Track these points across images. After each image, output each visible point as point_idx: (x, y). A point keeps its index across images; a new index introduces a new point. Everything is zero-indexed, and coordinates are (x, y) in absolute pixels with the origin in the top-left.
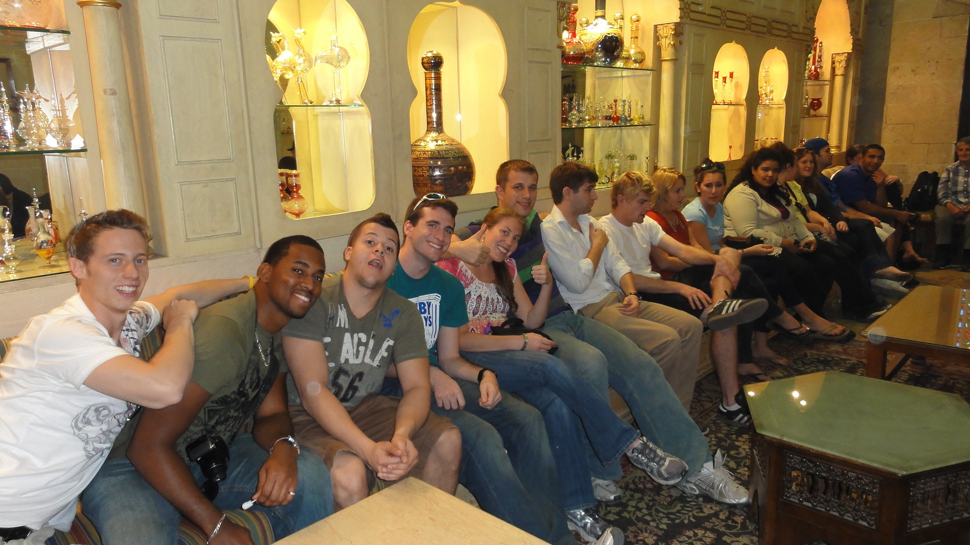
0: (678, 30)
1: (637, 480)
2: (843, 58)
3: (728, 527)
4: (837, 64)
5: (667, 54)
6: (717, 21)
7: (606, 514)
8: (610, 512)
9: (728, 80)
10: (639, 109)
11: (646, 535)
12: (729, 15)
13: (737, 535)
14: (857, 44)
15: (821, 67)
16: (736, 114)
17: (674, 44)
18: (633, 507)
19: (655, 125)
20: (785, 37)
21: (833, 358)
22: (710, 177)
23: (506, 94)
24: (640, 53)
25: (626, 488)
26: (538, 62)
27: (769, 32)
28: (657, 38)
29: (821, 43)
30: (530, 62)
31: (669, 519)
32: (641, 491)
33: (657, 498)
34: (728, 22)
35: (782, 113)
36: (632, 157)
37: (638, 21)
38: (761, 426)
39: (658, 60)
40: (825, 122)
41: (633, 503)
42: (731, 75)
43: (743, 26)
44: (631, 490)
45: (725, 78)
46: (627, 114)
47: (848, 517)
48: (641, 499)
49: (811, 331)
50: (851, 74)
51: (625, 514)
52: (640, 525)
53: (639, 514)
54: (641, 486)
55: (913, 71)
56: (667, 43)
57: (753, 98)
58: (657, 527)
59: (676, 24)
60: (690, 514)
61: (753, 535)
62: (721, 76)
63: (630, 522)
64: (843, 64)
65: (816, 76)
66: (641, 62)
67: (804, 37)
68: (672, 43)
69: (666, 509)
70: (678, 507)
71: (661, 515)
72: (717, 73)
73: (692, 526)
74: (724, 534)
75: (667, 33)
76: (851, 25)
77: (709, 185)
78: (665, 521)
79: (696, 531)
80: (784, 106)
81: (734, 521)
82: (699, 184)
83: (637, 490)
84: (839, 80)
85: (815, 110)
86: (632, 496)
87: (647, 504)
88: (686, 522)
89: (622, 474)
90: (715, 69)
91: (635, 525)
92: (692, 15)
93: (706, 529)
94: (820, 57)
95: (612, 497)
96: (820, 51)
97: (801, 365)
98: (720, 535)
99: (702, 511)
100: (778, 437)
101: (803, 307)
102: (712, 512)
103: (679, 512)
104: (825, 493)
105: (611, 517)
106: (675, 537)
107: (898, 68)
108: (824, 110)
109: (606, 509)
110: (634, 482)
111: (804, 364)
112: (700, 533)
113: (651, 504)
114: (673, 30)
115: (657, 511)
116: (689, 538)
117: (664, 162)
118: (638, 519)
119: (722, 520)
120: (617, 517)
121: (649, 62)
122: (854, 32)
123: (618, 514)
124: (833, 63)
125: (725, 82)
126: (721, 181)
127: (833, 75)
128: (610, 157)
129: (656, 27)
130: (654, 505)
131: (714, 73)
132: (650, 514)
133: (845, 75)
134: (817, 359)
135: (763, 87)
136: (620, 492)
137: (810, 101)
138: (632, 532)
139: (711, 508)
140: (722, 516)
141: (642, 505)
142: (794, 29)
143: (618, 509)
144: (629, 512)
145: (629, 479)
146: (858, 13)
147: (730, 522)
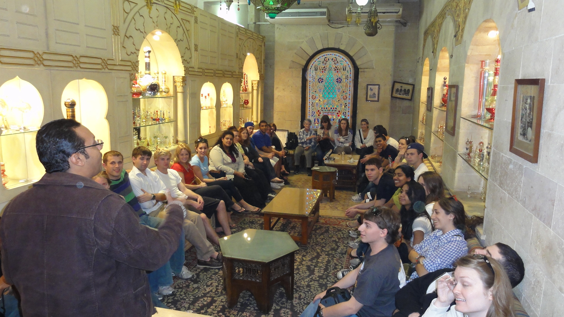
0: (184, 79)
1: (179, 284)
2: (256, 82)
3: (216, 294)
4: (254, 85)
5: (180, 89)
6: (201, 74)
7: (168, 300)
8: (169, 299)
9: (207, 97)
10: (169, 114)
11: (185, 304)
12: (206, 71)
13: (219, 296)
14: (261, 76)
15: (247, 86)
16: (212, 112)
17: (182, 86)
18: (179, 295)
19: (176, 121)
20: (231, 77)
21: (255, 220)
22: (201, 145)
23: (108, 118)
24: (166, 88)
25: (175, 288)
26: (122, 101)
27: (223, 76)
28: (174, 82)
29: (247, 75)
30: (118, 101)
31: (194, 296)
32: (182, 288)
33: (188, 289)
34: (206, 74)
35: (232, 110)
36: (166, 137)
37: (165, 74)
38: (225, 254)
39: (176, 92)
40: (251, 110)
41: (179, 293)
42: (209, 95)
43: (212, 75)
44: (177, 288)
45: (206, 97)
46: (162, 117)
47: (253, 280)
48: (181, 291)
49: (245, 211)
50: (260, 89)
51: (176, 298)
52: (182, 301)
53: (181, 297)
54: (181, 286)
55: (283, 89)
56: (179, 85)
57: (219, 105)
58: (189, 300)
59: (183, 77)
60: (202, 292)
61: (225, 295)
62: (204, 96)
63: (178, 301)
64: (256, 85)
65: (246, 90)
66: (168, 92)
67: (238, 76)
68: (182, 85)
69: (192, 293)
70: (197, 291)
71: (190, 295)
72: (202, 95)
73: (202, 297)
74: (215, 297)
75: (179, 80)
76: (258, 69)
77: (201, 148)
78: (192, 297)
79: (204, 298)
80: (232, 106)
81: (218, 292)
82: (197, 148)
83: (180, 288)
84: (255, 92)
85: (246, 105)
86: (178, 291)
87: (184, 293)
88: (200, 296)
89: (173, 282)
90: (201, 93)
91: (180, 301)
92: (190, 73)
93: (208, 297)
94: (247, 81)
95: (171, 292)
96: (247, 79)
97: (243, 224)
98: (213, 298)
99: (206, 291)
100: (230, 257)
101: (243, 201)
102: (210, 290)
103: (197, 293)
104: (246, 273)
105: (170, 301)
106: (196, 302)
107: (278, 88)
108: (250, 105)
109: (167, 298)
110: (178, 285)
111: (244, 224)
112: (205, 299)
113: (186, 292)
114: (182, 79)
115: (189, 294)
116: (201, 301)
117: (181, 138)
118: (181, 299)
119: (214, 292)
120: (172, 300)
121: (171, 92)
122: (260, 71)
123: (173, 299)
124: (252, 84)
125: (206, 98)
126: (206, 146)
127: (253, 89)
128: (155, 137)
129: (174, 77)
130: (187, 292)
131: (201, 95)
132: (186, 296)
133: (258, 90)
134: (249, 221)
135: (222, 98)
136: (174, 290)
137: (244, 101)
138: (179, 304)
139: (209, 289)
140: (213, 291)
141: (182, 293)
142: (234, 73)
143: (172, 297)
144: (177, 297)
145: (176, 284)
146: (261, 63)
147: (216, 292)
